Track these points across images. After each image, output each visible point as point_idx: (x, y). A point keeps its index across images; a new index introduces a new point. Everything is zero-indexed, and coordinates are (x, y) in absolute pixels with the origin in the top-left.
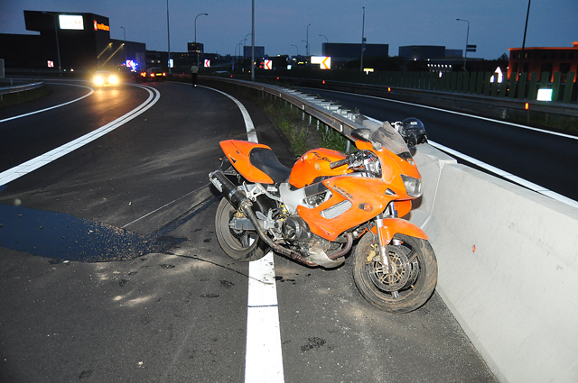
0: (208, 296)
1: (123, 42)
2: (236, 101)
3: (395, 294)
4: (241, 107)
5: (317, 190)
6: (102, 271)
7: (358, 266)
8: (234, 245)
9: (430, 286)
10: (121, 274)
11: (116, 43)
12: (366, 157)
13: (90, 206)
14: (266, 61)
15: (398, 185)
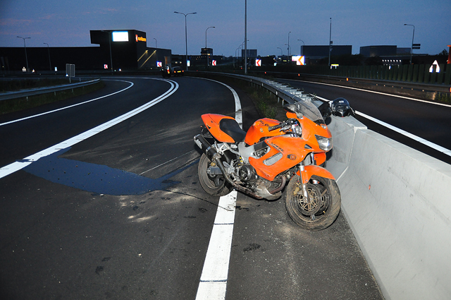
0: (189, 217)
1: (155, 49)
2: (232, 90)
3: (313, 216)
4: (235, 94)
5: (261, 146)
6: (123, 201)
7: (289, 198)
8: (211, 185)
9: (335, 211)
10: (135, 203)
11: (151, 50)
12: (293, 124)
13: (120, 161)
14: (257, 61)
15: (313, 142)
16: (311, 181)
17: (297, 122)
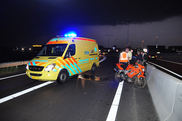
3: (140, 86)
15: (141, 69)
16: (140, 78)
17: (137, 65)
